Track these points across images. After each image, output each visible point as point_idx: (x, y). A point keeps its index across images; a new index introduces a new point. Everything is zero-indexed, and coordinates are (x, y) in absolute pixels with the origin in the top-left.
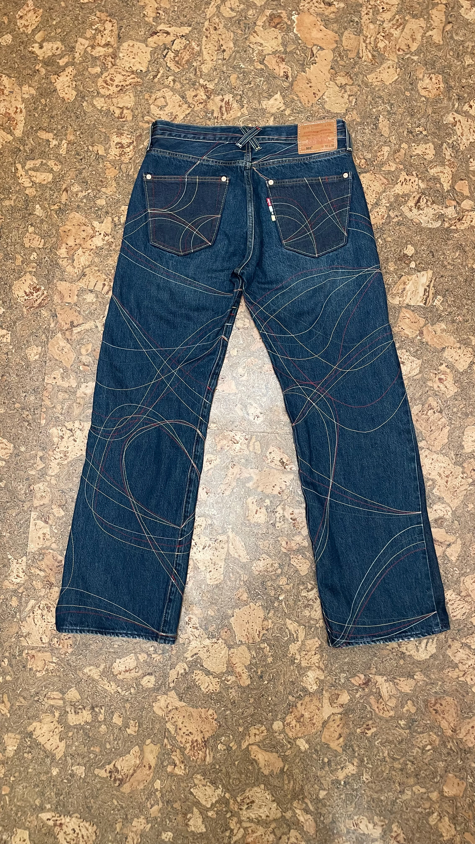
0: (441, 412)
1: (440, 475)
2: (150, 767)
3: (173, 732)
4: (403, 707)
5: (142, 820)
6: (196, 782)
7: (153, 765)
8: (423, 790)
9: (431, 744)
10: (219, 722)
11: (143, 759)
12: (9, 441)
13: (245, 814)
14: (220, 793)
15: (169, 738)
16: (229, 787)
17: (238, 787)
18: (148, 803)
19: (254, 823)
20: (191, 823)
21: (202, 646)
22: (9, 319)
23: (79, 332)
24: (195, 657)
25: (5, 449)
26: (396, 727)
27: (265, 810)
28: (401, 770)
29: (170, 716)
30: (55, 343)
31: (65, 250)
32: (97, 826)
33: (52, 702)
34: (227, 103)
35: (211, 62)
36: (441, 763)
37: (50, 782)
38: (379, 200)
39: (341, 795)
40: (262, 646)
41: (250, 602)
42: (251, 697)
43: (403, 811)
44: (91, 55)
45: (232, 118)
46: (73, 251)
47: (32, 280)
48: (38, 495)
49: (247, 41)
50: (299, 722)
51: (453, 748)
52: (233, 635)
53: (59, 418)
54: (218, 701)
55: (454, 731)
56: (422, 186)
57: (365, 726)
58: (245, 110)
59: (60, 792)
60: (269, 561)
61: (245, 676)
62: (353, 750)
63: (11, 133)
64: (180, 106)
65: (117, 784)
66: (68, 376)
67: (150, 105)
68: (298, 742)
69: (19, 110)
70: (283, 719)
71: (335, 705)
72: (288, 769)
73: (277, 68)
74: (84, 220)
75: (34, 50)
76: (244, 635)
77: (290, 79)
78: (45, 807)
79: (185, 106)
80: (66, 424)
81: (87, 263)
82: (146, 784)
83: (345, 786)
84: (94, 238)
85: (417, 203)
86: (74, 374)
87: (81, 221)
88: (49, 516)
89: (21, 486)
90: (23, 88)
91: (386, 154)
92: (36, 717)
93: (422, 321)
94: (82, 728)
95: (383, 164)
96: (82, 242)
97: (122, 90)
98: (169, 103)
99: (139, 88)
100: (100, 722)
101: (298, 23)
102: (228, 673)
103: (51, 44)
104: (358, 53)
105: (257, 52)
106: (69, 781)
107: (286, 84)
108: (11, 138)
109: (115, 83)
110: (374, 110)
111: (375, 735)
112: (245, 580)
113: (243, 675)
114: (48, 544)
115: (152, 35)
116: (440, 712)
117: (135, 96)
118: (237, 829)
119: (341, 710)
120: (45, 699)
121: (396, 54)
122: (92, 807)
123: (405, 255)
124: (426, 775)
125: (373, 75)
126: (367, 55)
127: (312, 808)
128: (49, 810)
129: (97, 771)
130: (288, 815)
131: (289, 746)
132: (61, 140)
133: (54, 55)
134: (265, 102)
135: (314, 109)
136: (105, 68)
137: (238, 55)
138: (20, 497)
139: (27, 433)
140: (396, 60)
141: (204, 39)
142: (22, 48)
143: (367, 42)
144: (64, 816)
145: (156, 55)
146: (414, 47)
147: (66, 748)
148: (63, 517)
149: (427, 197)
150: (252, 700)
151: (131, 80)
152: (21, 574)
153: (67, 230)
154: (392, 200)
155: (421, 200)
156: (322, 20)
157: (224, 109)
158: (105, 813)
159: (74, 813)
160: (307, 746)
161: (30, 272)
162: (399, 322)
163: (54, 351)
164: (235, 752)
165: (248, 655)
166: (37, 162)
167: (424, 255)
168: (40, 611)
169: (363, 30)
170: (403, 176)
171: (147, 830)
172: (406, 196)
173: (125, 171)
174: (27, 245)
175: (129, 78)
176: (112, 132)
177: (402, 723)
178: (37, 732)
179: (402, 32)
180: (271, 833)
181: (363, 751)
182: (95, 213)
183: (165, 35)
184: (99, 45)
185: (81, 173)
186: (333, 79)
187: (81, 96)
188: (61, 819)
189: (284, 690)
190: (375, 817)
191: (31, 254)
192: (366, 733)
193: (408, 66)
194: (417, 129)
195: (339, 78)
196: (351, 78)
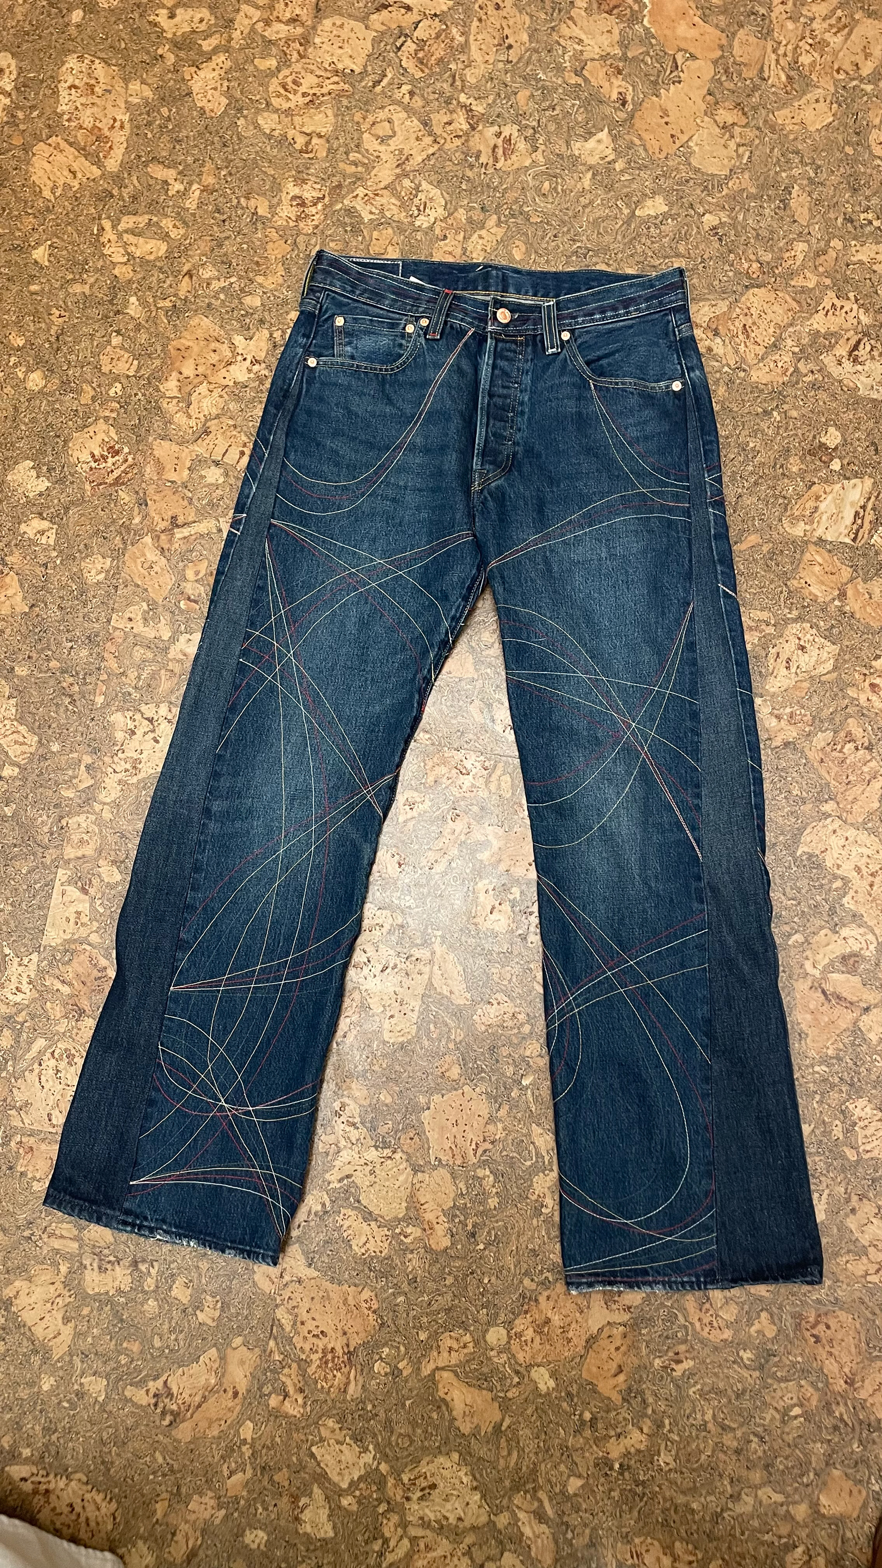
0: (869, 748)
1: (858, 870)
2: (236, 1394)
3: (288, 1328)
4: (750, 1324)
5: (209, 1499)
6: (324, 1433)
7: (242, 1390)
8: (778, 1498)
9: (801, 1405)
10: (381, 1317)
11: (223, 1375)
12: (31, 730)
13: (415, 1509)
14: (371, 1461)
15: (279, 1340)
16: (387, 1450)
17: (406, 1453)
18: (226, 1466)
19: (433, 1529)
20: (306, 1516)
21: (362, 1161)
22: (56, 501)
23: (185, 538)
24: (345, 1182)
25: (24, 744)
26: (734, 1362)
27: (457, 1505)
28: (738, 1452)
29: (286, 1294)
30: (138, 554)
31: (176, 383)
32: (119, 1503)
33: (56, 1244)
34: (508, 140)
35: (482, 67)
36: (819, 1445)
37: (35, 1403)
38: (780, 338)
39: (611, 1490)
40: (480, 1173)
41: (464, 1084)
42: (450, 1274)
43: (734, 1536)
44: (263, 37)
45: (515, 167)
46: (191, 386)
47: (107, 433)
48: (75, 838)
49: (554, 34)
50: (541, 1333)
51: (845, 1417)
52: (425, 1147)
53: (130, 694)
54: (384, 1275)
55: (850, 1382)
56: (865, 319)
57: (671, 1354)
58: (539, 157)
59: (53, 1426)
60: (509, 1007)
61: (440, 1230)
62: (644, 1401)
63: (98, 163)
64: (418, 139)
65: (166, 1422)
66: (156, 618)
67: (363, 133)
68: (535, 1373)
69: (118, 124)
70: (509, 1325)
71: (614, 1307)
72: (509, 1427)
73: (606, 85)
74: (217, 331)
75: (158, 19)
76: (447, 1148)
77: (629, 107)
78: (20, 1454)
79: (428, 140)
80: (143, 708)
81: (214, 411)
82: (224, 1427)
83: (622, 1474)
84: (233, 366)
85: (853, 350)
86: (168, 616)
87: (212, 334)
88: (90, 880)
89: (45, 817)
90: (130, 86)
91: (800, 257)
92: (22, 1271)
93: (846, 573)
94: (110, 1301)
95: (792, 274)
96: (209, 372)
97: (313, 102)
98: (399, 133)
99: (345, 102)
100: (146, 1292)
101: (652, 8)
102: (408, 1220)
103: (190, 12)
104: (762, 70)
105: (571, 54)
106: (73, 1406)
107: (621, 115)
108: (96, 172)
109: (303, 89)
110: (784, 175)
111: (690, 1375)
112: (458, 1040)
113: (436, 1226)
114: (83, 932)
115: (378, 10)
116: (824, 1341)
117: (336, 116)
118: (396, 1538)
119: (626, 1317)
120: (45, 1236)
121: (833, 77)
122: (112, 1463)
123: (822, 445)
124: (787, 1468)
125: (785, 112)
126: (777, 76)
127: (550, 1512)
128: (27, 1461)
129: (129, 1392)
130: (502, 1520)
131: (516, 1380)
132: (190, 183)
133: (194, 32)
134: (578, 145)
135: (670, 163)
136: (285, 61)
137: (535, 57)
138: (39, 837)
139: (67, 718)
140: (832, 90)
141: (475, 23)
142: (136, 15)
143: (781, 51)
144: (56, 1475)
145: (382, 44)
146: (867, 69)
147: (73, 1338)
148: (117, 884)
149: (872, 342)
150: (450, 1280)
151: (332, 87)
152: (25, 987)
153: (182, 348)
154: (805, 341)
155: (862, 346)
156: (697, 8)
157: (500, 151)
158: (136, 1477)
159: (76, 1472)
160: (552, 1384)
161: (106, 419)
162: (801, 570)
163: (133, 568)
164: (406, 1381)
165: (451, 1190)
166: (140, 219)
167: (860, 449)
168: (53, 1062)
169: (773, 30)
170: (830, 298)
171: (217, 1522)
172: (832, 337)
173: (302, 247)
174: (105, 369)
175: (328, 81)
176: (286, 175)
177: (746, 1355)
178: (22, 1301)
179: (846, 39)
180: (464, 1554)
181: (662, 1406)
182: (238, 320)
183: (403, 11)
184: (278, 19)
185: (220, 246)
186: (710, 112)
187: (236, 107)
188: (49, 1482)
189: (515, 1266)
190: (678, 1544)
191: (111, 385)
192: (673, 1370)
193: (853, 101)
194: (862, 216)
195: (721, 111)
196: (744, 114)
